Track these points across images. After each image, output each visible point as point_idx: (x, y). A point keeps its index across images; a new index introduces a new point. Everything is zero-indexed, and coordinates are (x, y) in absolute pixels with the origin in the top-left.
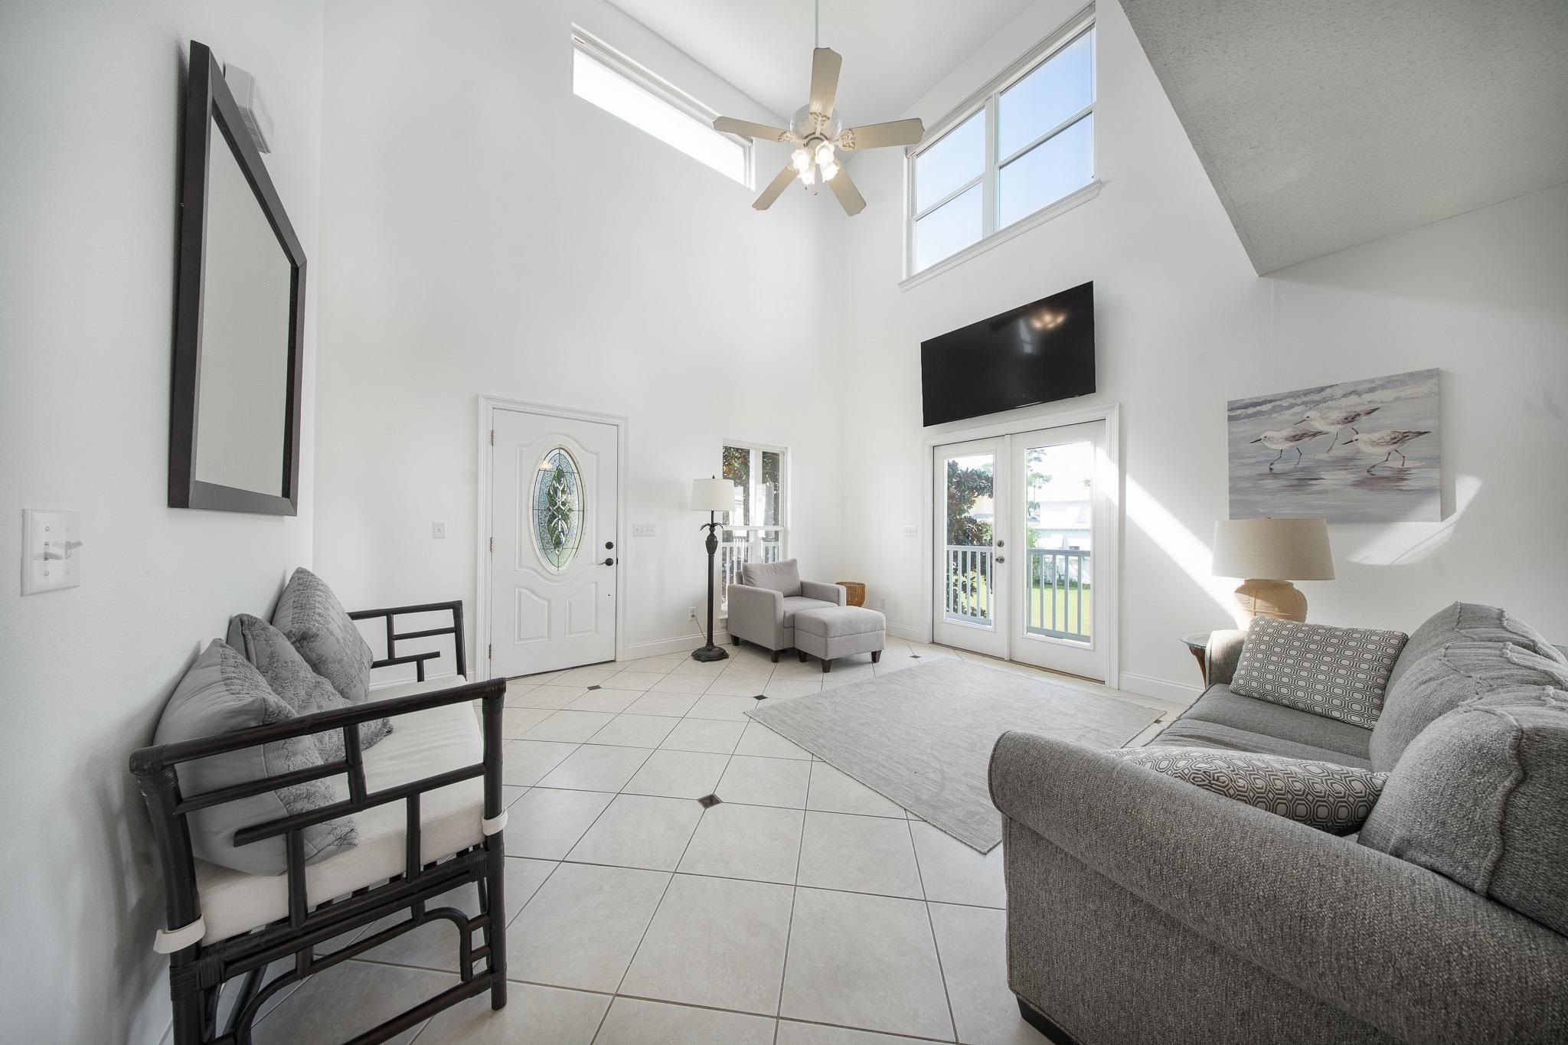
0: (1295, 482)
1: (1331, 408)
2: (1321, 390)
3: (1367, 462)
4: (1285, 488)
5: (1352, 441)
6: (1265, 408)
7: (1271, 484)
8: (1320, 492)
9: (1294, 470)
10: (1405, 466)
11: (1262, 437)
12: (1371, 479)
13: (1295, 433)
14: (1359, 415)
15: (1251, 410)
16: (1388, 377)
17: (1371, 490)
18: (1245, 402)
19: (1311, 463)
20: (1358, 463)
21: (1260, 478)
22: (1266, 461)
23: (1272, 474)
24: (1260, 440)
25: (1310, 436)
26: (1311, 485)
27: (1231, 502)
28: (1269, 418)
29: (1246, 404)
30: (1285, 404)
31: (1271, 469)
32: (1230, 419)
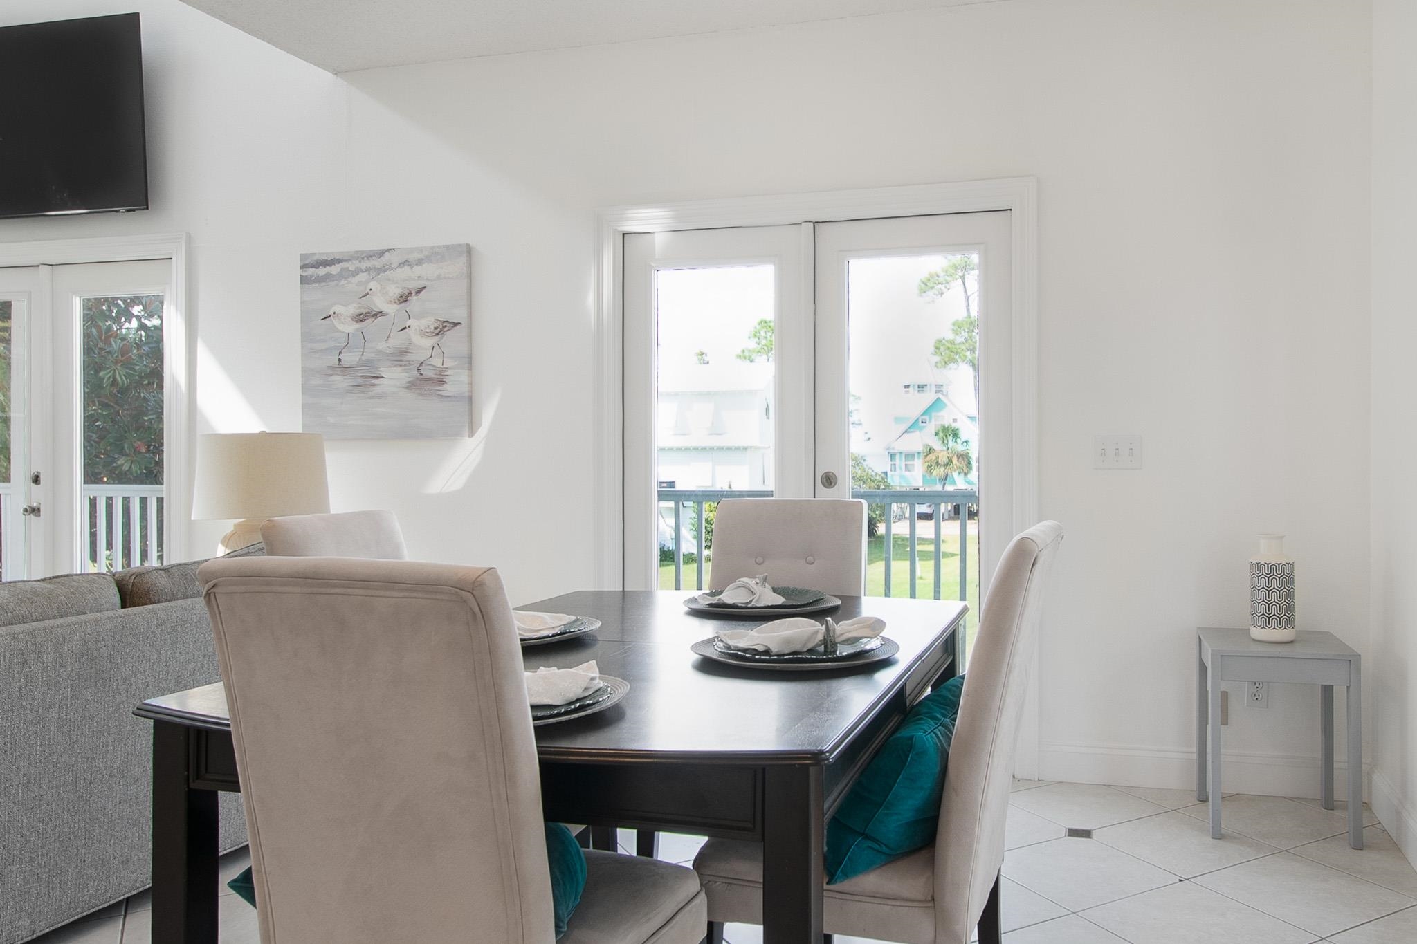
0: (360, 381)
1: (389, 280)
2: (381, 253)
3: (416, 357)
4: (351, 388)
5: (405, 328)
6: (334, 269)
7: (341, 381)
8: (380, 396)
9: (359, 364)
10: (444, 366)
11: (331, 313)
12: (420, 380)
13: (359, 311)
14: (410, 293)
15: (322, 271)
16: (433, 247)
17: (421, 395)
18: (316, 258)
19: (373, 355)
20: (410, 357)
21: (331, 372)
22: (335, 348)
23: (342, 368)
24: (330, 316)
25: (373, 316)
26: (374, 385)
27: (304, 406)
28: (337, 285)
29: (317, 261)
30: (351, 266)
31: (340, 360)
32: (304, 280)
